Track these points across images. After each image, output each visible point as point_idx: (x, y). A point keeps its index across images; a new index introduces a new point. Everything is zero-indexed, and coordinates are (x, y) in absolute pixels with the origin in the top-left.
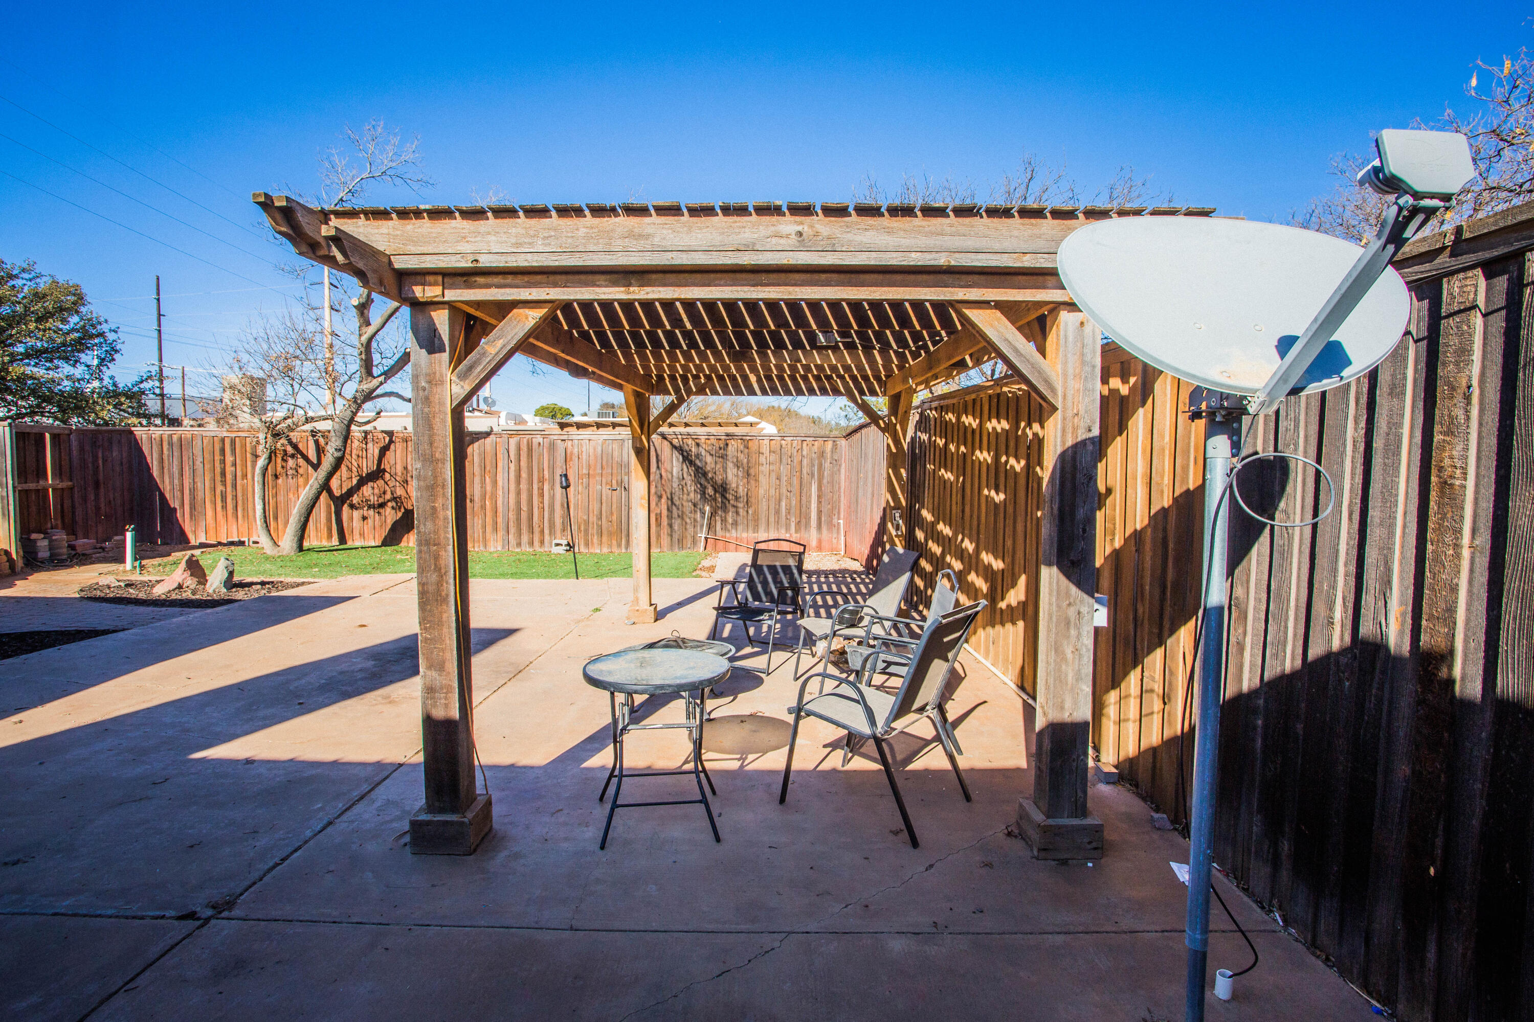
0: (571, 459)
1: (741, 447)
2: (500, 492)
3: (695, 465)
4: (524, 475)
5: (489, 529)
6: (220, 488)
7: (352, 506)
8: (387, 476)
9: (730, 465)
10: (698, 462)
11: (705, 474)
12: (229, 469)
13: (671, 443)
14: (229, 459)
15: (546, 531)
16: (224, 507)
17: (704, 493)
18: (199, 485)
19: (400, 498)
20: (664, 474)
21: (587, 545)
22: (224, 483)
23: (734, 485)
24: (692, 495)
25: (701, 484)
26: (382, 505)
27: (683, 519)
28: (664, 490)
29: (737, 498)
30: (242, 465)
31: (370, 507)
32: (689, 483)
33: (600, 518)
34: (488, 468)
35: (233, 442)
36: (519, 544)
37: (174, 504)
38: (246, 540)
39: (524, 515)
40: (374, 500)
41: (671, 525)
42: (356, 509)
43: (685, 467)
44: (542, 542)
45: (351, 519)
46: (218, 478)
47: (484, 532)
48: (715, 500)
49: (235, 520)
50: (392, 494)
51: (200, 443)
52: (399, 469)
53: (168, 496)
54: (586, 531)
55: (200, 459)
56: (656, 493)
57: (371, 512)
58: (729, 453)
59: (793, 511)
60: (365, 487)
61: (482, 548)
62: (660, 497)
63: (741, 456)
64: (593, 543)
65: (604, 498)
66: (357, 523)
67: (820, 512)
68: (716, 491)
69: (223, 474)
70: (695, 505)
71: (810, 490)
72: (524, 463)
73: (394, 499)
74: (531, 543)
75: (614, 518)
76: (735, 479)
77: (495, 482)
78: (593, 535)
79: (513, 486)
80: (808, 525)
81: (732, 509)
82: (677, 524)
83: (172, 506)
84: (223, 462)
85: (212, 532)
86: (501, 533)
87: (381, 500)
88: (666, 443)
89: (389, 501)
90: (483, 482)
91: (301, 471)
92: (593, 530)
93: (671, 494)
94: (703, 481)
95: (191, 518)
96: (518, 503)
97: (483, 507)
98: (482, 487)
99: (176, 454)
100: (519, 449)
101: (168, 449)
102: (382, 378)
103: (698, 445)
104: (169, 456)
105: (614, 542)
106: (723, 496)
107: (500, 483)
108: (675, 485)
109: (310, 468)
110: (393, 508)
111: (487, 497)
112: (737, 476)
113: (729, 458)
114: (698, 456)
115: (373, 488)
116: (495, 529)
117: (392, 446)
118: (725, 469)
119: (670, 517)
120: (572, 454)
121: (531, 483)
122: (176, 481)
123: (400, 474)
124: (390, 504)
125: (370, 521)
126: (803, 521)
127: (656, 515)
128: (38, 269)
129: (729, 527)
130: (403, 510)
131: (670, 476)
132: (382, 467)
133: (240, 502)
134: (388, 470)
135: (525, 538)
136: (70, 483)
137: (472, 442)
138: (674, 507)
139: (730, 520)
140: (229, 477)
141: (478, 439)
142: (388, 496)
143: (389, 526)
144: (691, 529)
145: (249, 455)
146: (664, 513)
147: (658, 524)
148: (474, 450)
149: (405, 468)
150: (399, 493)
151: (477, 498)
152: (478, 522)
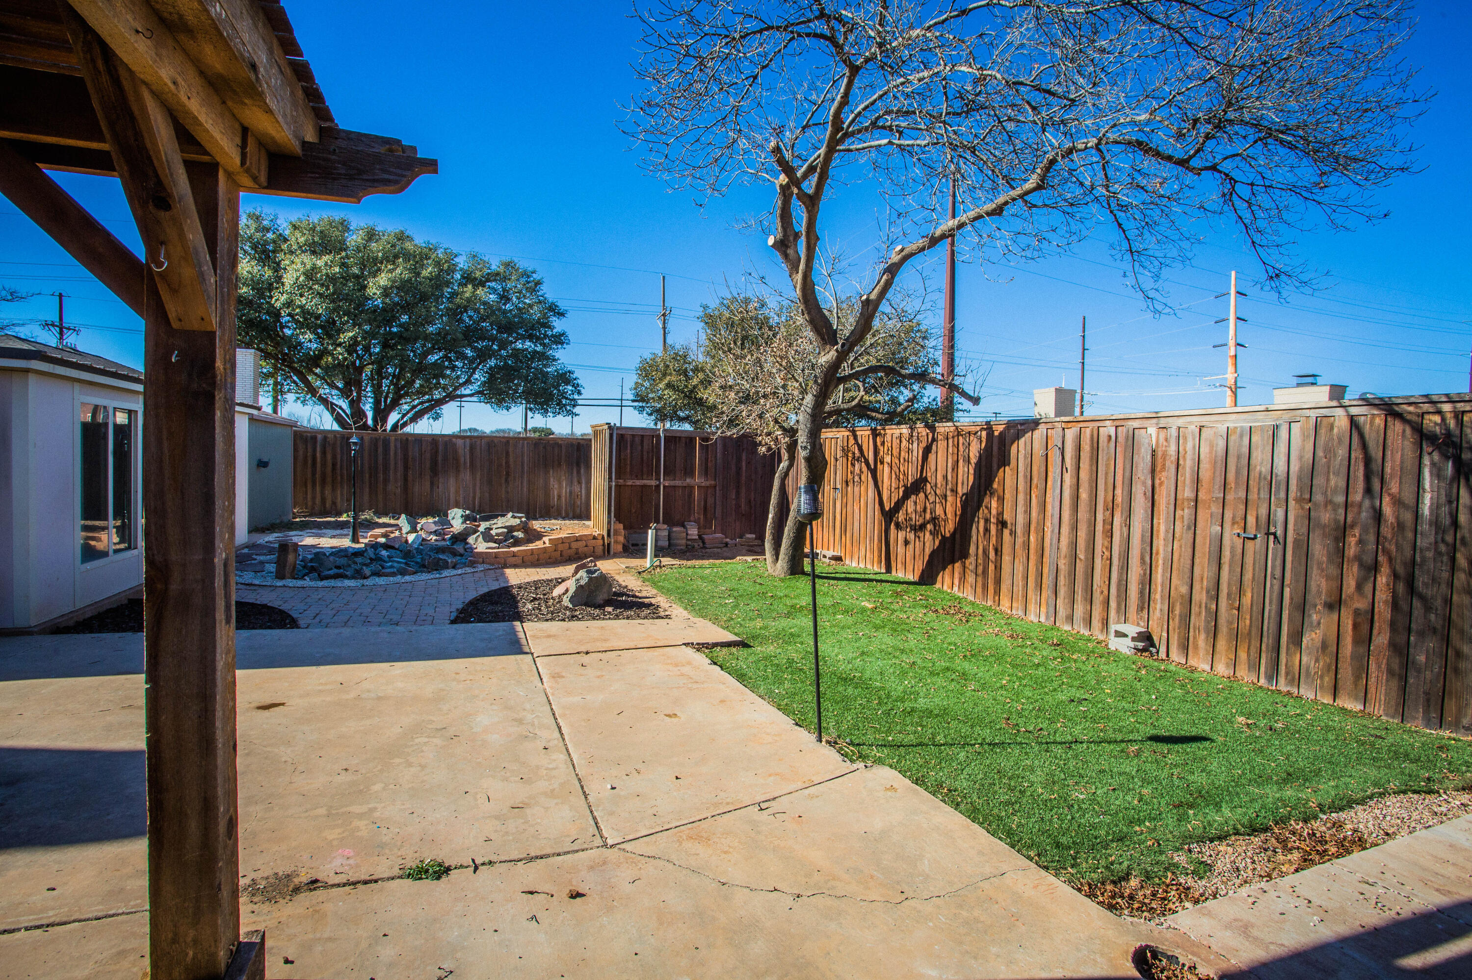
0: (1164, 467)
2: (1048, 523)
4: (1084, 495)
5: (1032, 581)
7: (898, 525)
8: (928, 487)
13: (1418, 428)
15: (1113, 604)
19: (939, 518)
21: (1185, 648)
26: (922, 527)
31: (912, 528)
33: (1216, 598)
34: (1035, 481)
36: (1071, 616)
39: (1081, 568)
40: (915, 518)
41: (1402, 649)
42: (901, 529)
44: (1105, 624)
45: (897, 540)
47: (1026, 586)
50: (932, 512)
52: (939, 478)
54: (1186, 619)
56: (1358, 558)
57: (913, 534)
60: (909, 500)
61: (1021, 612)
64: (1196, 647)
65: (1227, 554)
66: (901, 547)
72: (1084, 472)
73: (933, 519)
75: (1247, 602)
77: (1043, 504)
78: (1198, 630)
79: (1066, 515)
82: (1422, 647)
86: (1047, 592)
87: (922, 520)
88: (1397, 426)
89: (928, 521)
90: (1028, 502)
91: (863, 477)
92: (1198, 619)
93: (1407, 564)
96: (1074, 545)
97: (1026, 545)
98: (1027, 511)
100: (1078, 448)
105: (1242, 657)
107: (1050, 505)
108: (1421, 541)
109: (869, 474)
110: (931, 531)
111: (1033, 527)
115: (916, 502)
116: (1040, 586)
117: (936, 446)
119: (1401, 626)
120: (1165, 455)
121: (1094, 510)
123: (940, 485)
124: (929, 526)
125: (911, 547)
127: (1357, 613)
130: (940, 537)
131: (1405, 516)
132: (925, 474)
133: (826, 510)
134: (929, 478)
135: (1080, 610)
136: (713, 482)
137: (1018, 437)
138: (1412, 602)
141: (1025, 432)
142: (928, 515)
143: (927, 557)
146: (1383, 611)
147: (1363, 638)
148: (1019, 450)
149: (945, 477)
150: (937, 513)
151: (1019, 529)
152: (1019, 568)
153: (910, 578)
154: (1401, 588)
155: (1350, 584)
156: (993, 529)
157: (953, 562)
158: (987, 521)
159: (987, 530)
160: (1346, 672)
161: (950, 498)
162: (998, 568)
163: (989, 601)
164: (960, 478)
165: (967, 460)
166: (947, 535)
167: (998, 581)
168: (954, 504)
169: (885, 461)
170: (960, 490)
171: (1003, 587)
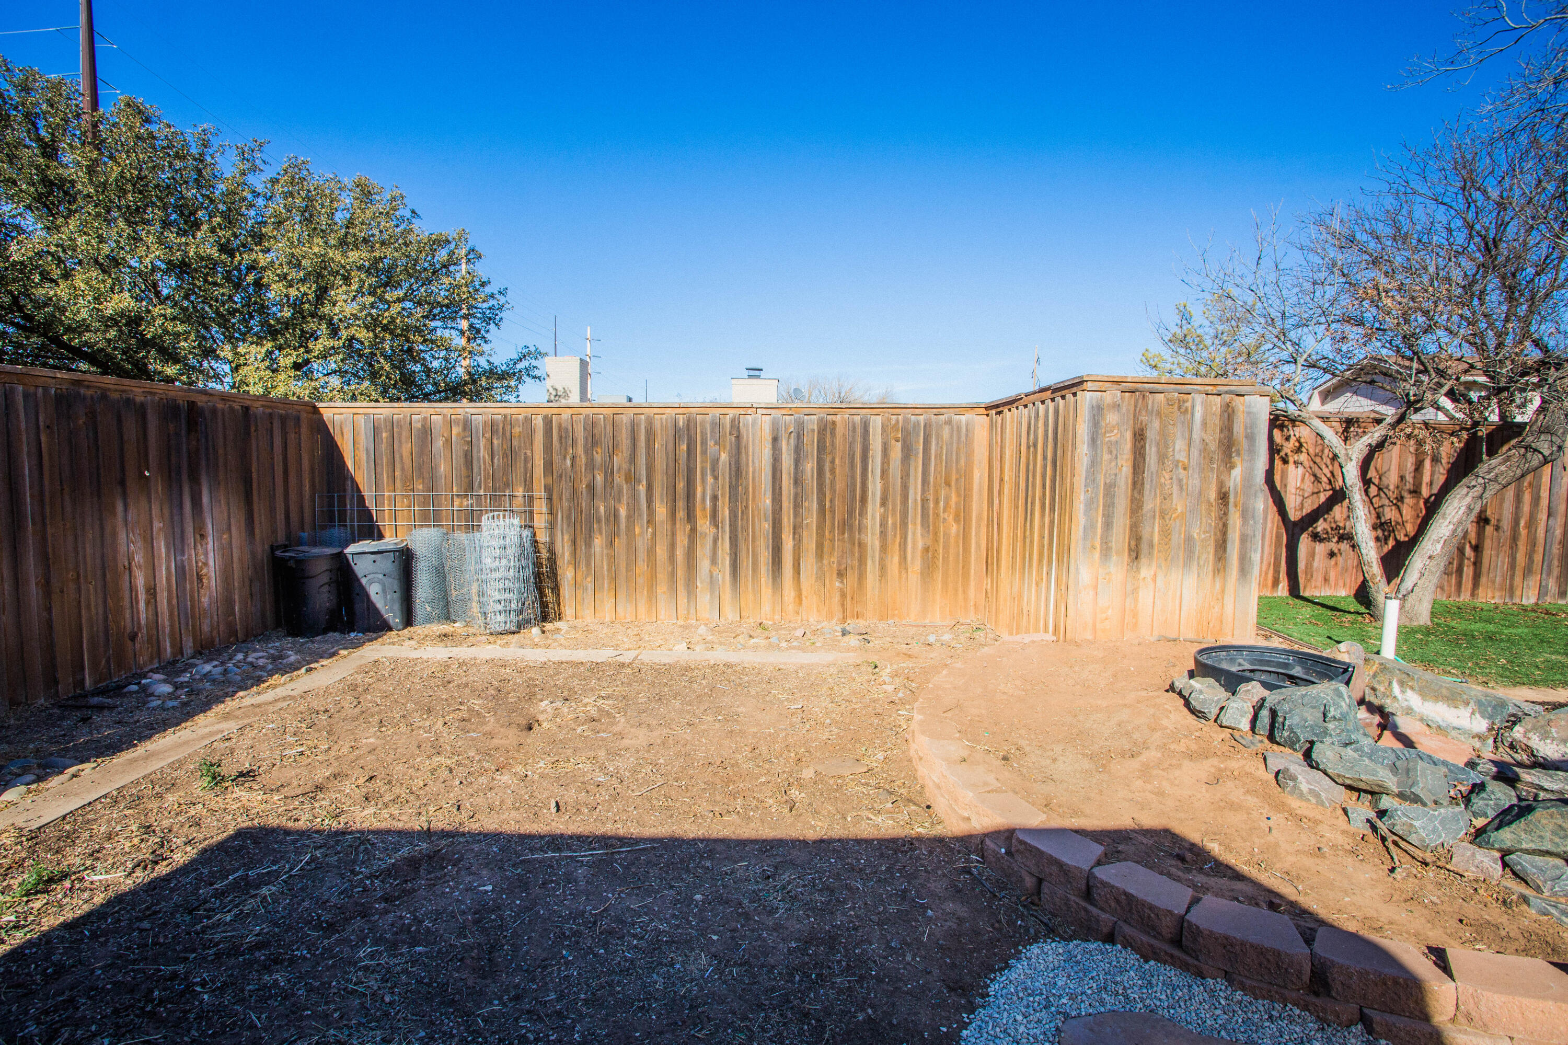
2: (1544, 516)
5: (1520, 569)
7: (1316, 537)
8: (1372, 490)
19: (1389, 524)
31: (1342, 538)
34: (1528, 479)
36: (1562, 594)
42: (1321, 540)
45: (1312, 554)
47: (1512, 575)
50: (1380, 517)
52: (1393, 479)
57: (1344, 545)
60: (1337, 507)
61: (1506, 599)
66: (1320, 562)
73: (1381, 525)
77: (1536, 500)
90: (1517, 504)
97: (1515, 538)
98: (1516, 507)
107: (1545, 501)
111: (1522, 523)
116: (1529, 570)
123: (1392, 487)
125: (1340, 559)
130: (1391, 543)
134: (1376, 481)
149: (1402, 478)
150: (1388, 516)
151: (1506, 525)
152: (1503, 561)
161: (1409, 500)
162: (1477, 564)
163: (1465, 597)
164: (1426, 478)
165: (1436, 459)
166: (1402, 538)
167: (1477, 577)
168: (1415, 507)
169: (1291, 460)
170: (1425, 492)
171: (1483, 580)
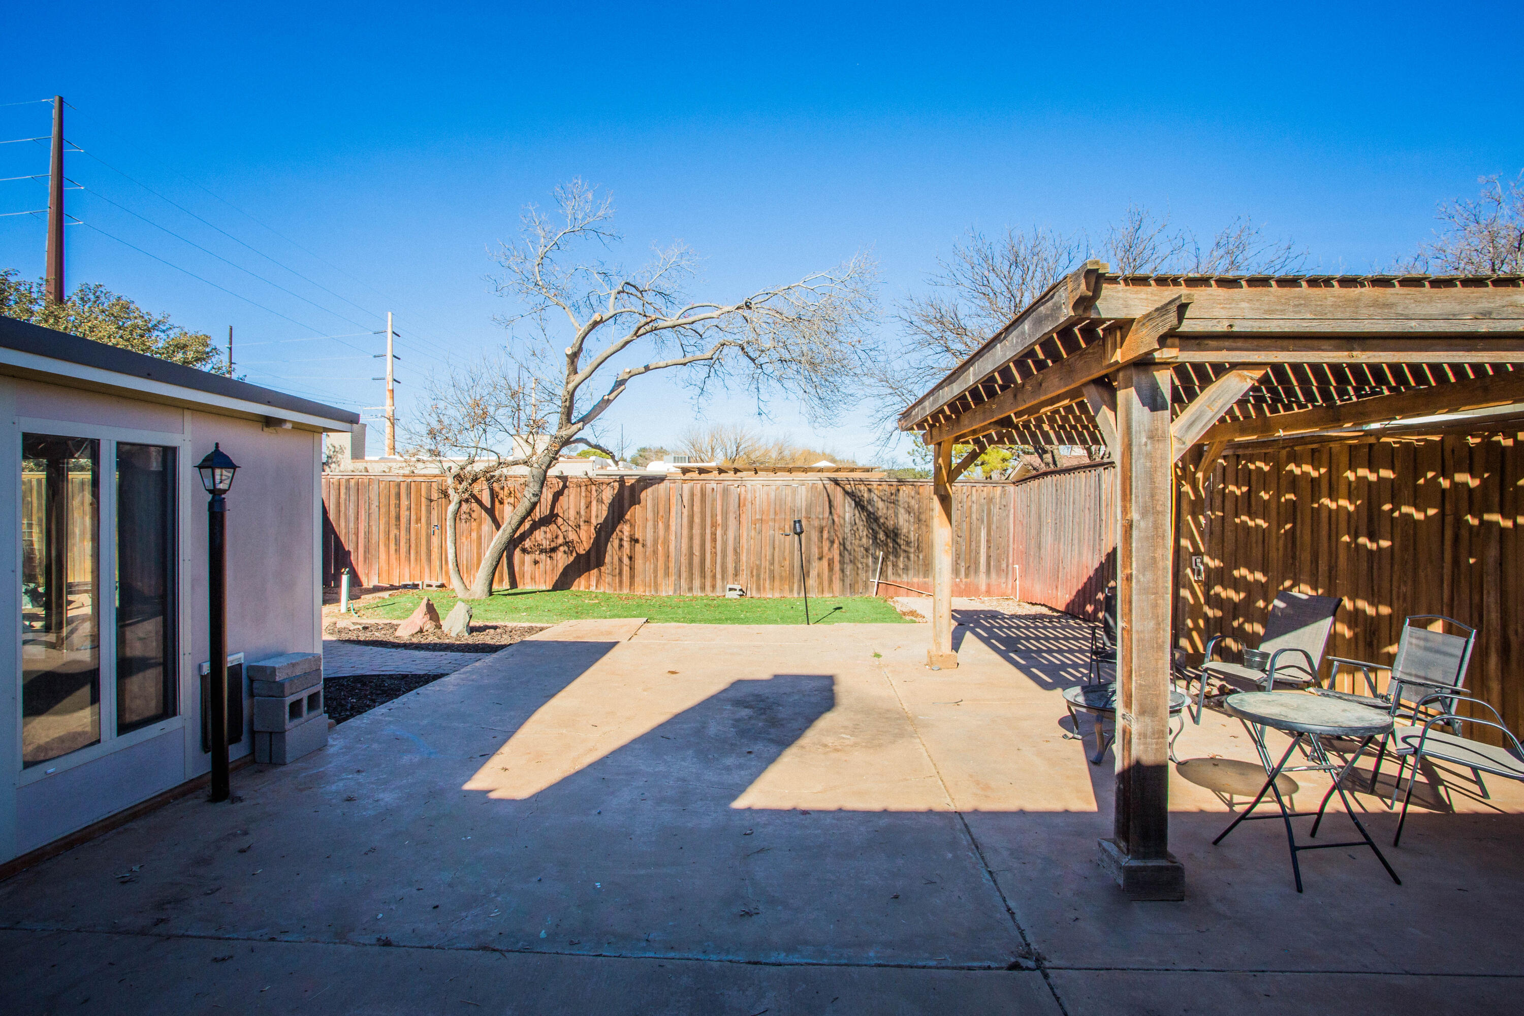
0: (744, 505)
1: (913, 493)
2: (673, 537)
3: (867, 510)
4: (697, 520)
5: (661, 573)
6: (394, 531)
7: (524, 551)
8: (560, 521)
9: (902, 511)
10: (870, 508)
11: (876, 520)
12: (404, 514)
13: (844, 489)
14: (404, 502)
15: (719, 576)
16: (397, 551)
17: (876, 538)
18: (374, 529)
19: (572, 542)
20: (836, 519)
21: (758, 589)
22: (398, 527)
23: (905, 531)
24: (864, 540)
25: (873, 530)
26: (554, 550)
27: (855, 564)
28: (836, 535)
29: (908, 543)
30: (417, 509)
31: (541, 551)
32: (861, 528)
33: (772, 563)
34: (661, 513)
35: (409, 486)
36: (691, 589)
37: (349, 547)
38: (420, 583)
39: (696, 560)
40: (546, 544)
41: (842, 570)
42: (528, 553)
43: (857, 512)
44: (714, 587)
45: (523, 563)
46: (393, 521)
47: (656, 577)
48: (887, 545)
49: (407, 563)
50: (565, 538)
51: (376, 487)
52: (572, 513)
53: (343, 539)
54: (758, 576)
55: (375, 504)
56: (828, 539)
57: (543, 556)
58: (901, 498)
59: (962, 556)
60: (537, 532)
61: (653, 592)
62: (832, 542)
63: (913, 502)
64: (764, 588)
65: (777, 543)
66: (528, 567)
67: (989, 557)
68: (887, 536)
69: (398, 518)
70: (867, 550)
71: (980, 535)
72: (697, 508)
73: (566, 543)
74: (703, 588)
75: (787, 563)
76: (906, 524)
77: (667, 527)
78: (765, 580)
79: (685, 532)
80: (977, 571)
81: (903, 555)
82: (849, 568)
83: (347, 549)
84: (398, 506)
85: (384, 575)
86: (673, 578)
87: (553, 545)
88: (838, 488)
89: (561, 545)
90: (655, 527)
91: (474, 515)
92: (764, 575)
93: (844, 539)
94: (875, 527)
95: (365, 561)
96: (691, 548)
97: (655, 552)
98: (654, 532)
99: (352, 498)
100: (692, 495)
101: (346, 494)
102: (580, 425)
103: (870, 491)
104: (345, 500)
105: (787, 587)
106: (894, 541)
107: (673, 528)
108: (847, 530)
109: (483, 512)
110: (565, 552)
111: (660, 542)
112: (909, 521)
113: (900, 503)
114: (870, 501)
115: (545, 532)
116: (667, 574)
117: (566, 491)
118: (896, 515)
119: (842, 562)
120: (745, 499)
121: (703, 528)
122: (352, 525)
123: (572, 519)
124: (562, 549)
125: (541, 565)
126: (973, 567)
127: (829, 560)
128: (171, 321)
129: (900, 572)
130: (574, 554)
131: (842, 522)
132: (556, 512)
133: (413, 546)
134: (561, 515)
135: (697, 583)
137: (646, 488)
138: (846, 552)
139: (901, 566)
140: (403, 520)
141: (652, 485)
142: (561, 540)
143: (561, 570)
144: (863, 575)
145: (423, 500)
146: (837, 558)
147: (831, 569)
148: (647, 495)
149: (578, 513)
150: (571, 538)
151: (649, 543)
152: (650, 567)
153: (544, 588)
154: (842, 548)
155: (826, 549)
156: (626, 544)
157: (588, 569)
158: (621, 540)
159: (621, 546)
160: (826, 583)
161: (584, 527)
162: (632, 568)
163: (626, 591)
164: (594, 513)
165: (600, 501)
166: (582, 552)
167: (632, 577)
168: (588, 531)
169: (506, 502)
170: (594, 521)
171: (637, 580)
